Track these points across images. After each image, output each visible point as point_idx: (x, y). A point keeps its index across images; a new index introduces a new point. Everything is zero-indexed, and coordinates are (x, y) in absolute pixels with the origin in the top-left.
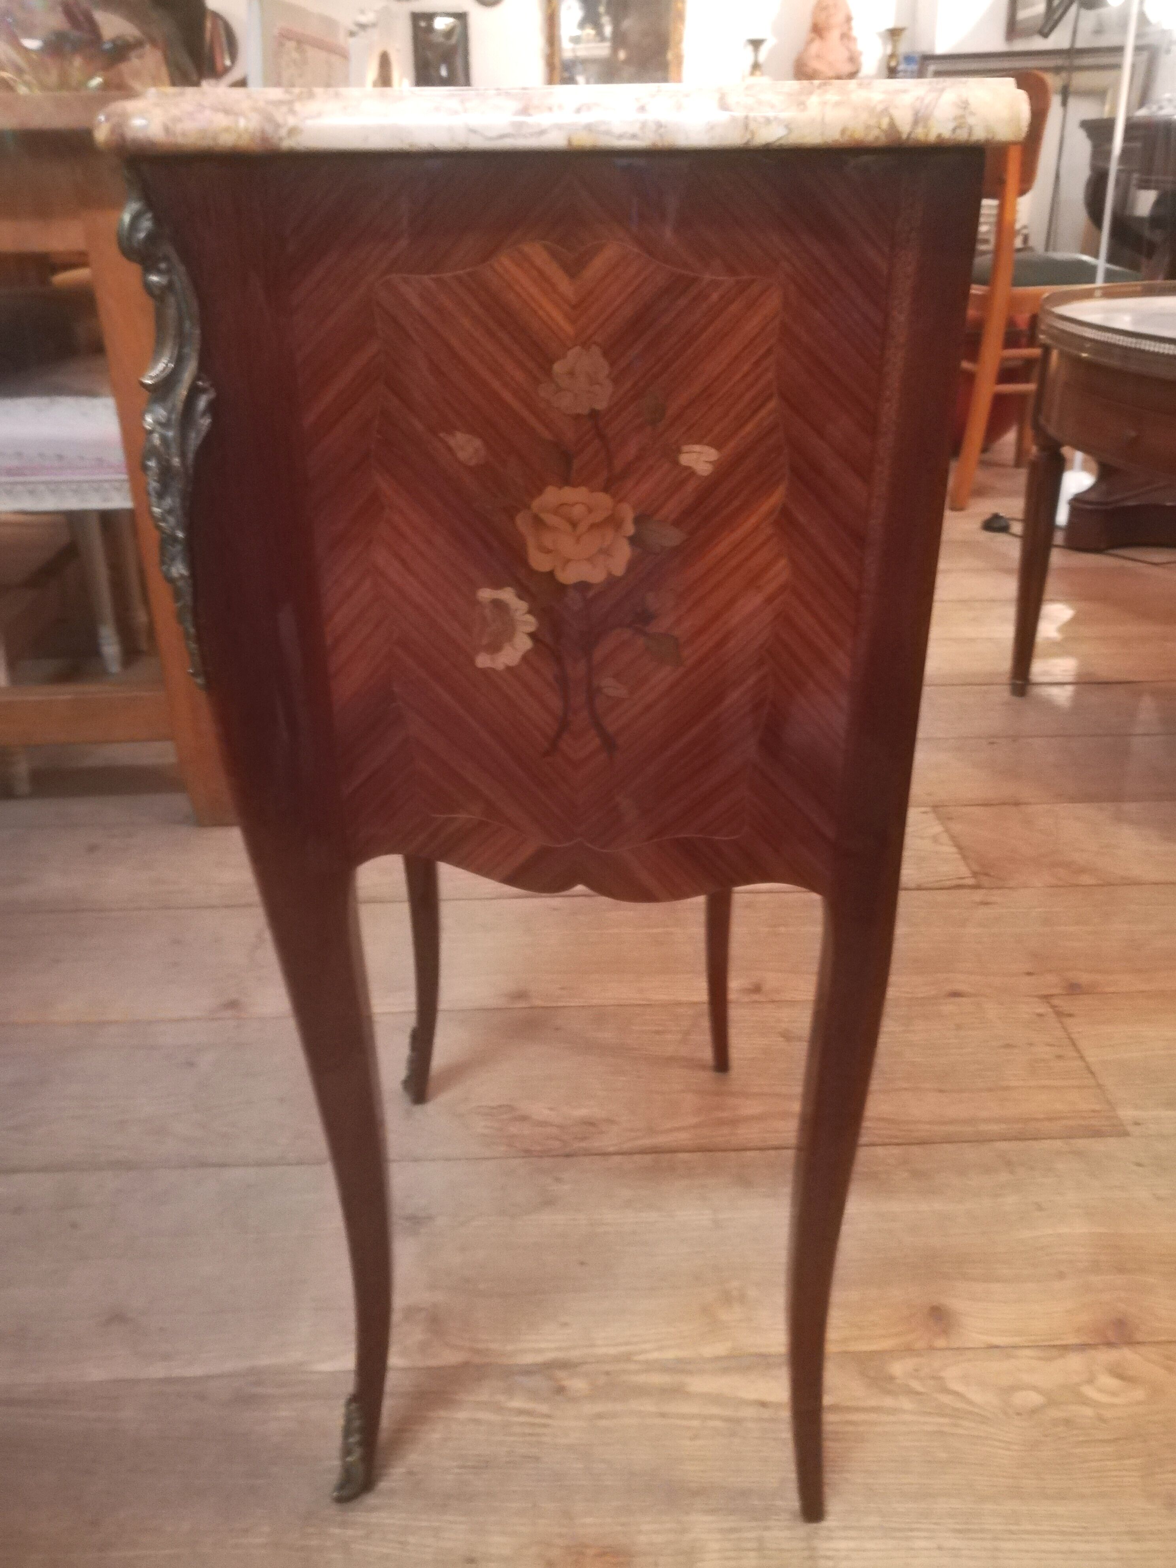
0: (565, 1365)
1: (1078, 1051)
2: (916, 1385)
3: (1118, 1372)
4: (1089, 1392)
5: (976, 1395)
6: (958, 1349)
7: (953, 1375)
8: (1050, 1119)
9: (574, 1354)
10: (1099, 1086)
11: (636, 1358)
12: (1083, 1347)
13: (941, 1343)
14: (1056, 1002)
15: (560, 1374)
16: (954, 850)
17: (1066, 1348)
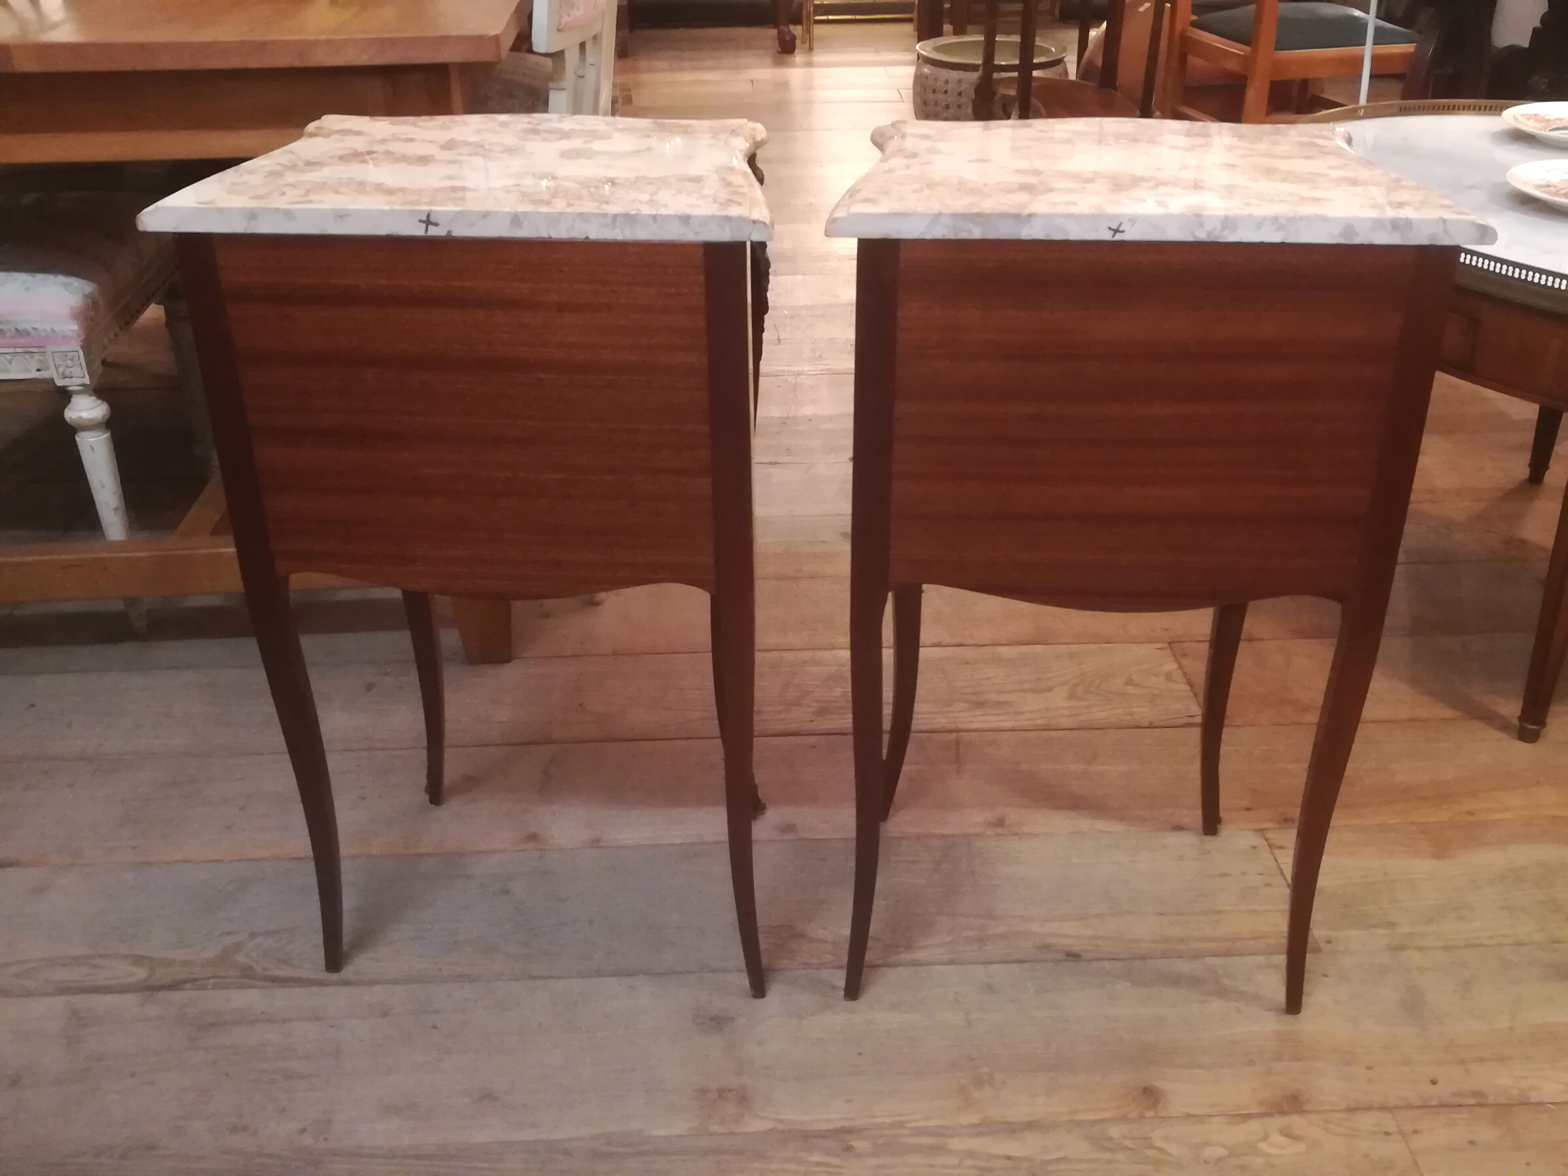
0: (849, 1131)
1: (1285, 879)
2: (1127, 1143)
3: (1287, 1133)
4: (1262, 1146)
5: (1173, 1149)
6: (1163, 1117)
7: (1157, 1136)
8: (1254, 938)
9: (859, 1123)
11: (907, 1125)
12: (1262, 1115)
13: (1150, 1113)
14: (1269, 835)
15: (847, 1137)
16: (1187, 687)
17: (1248, 1117)
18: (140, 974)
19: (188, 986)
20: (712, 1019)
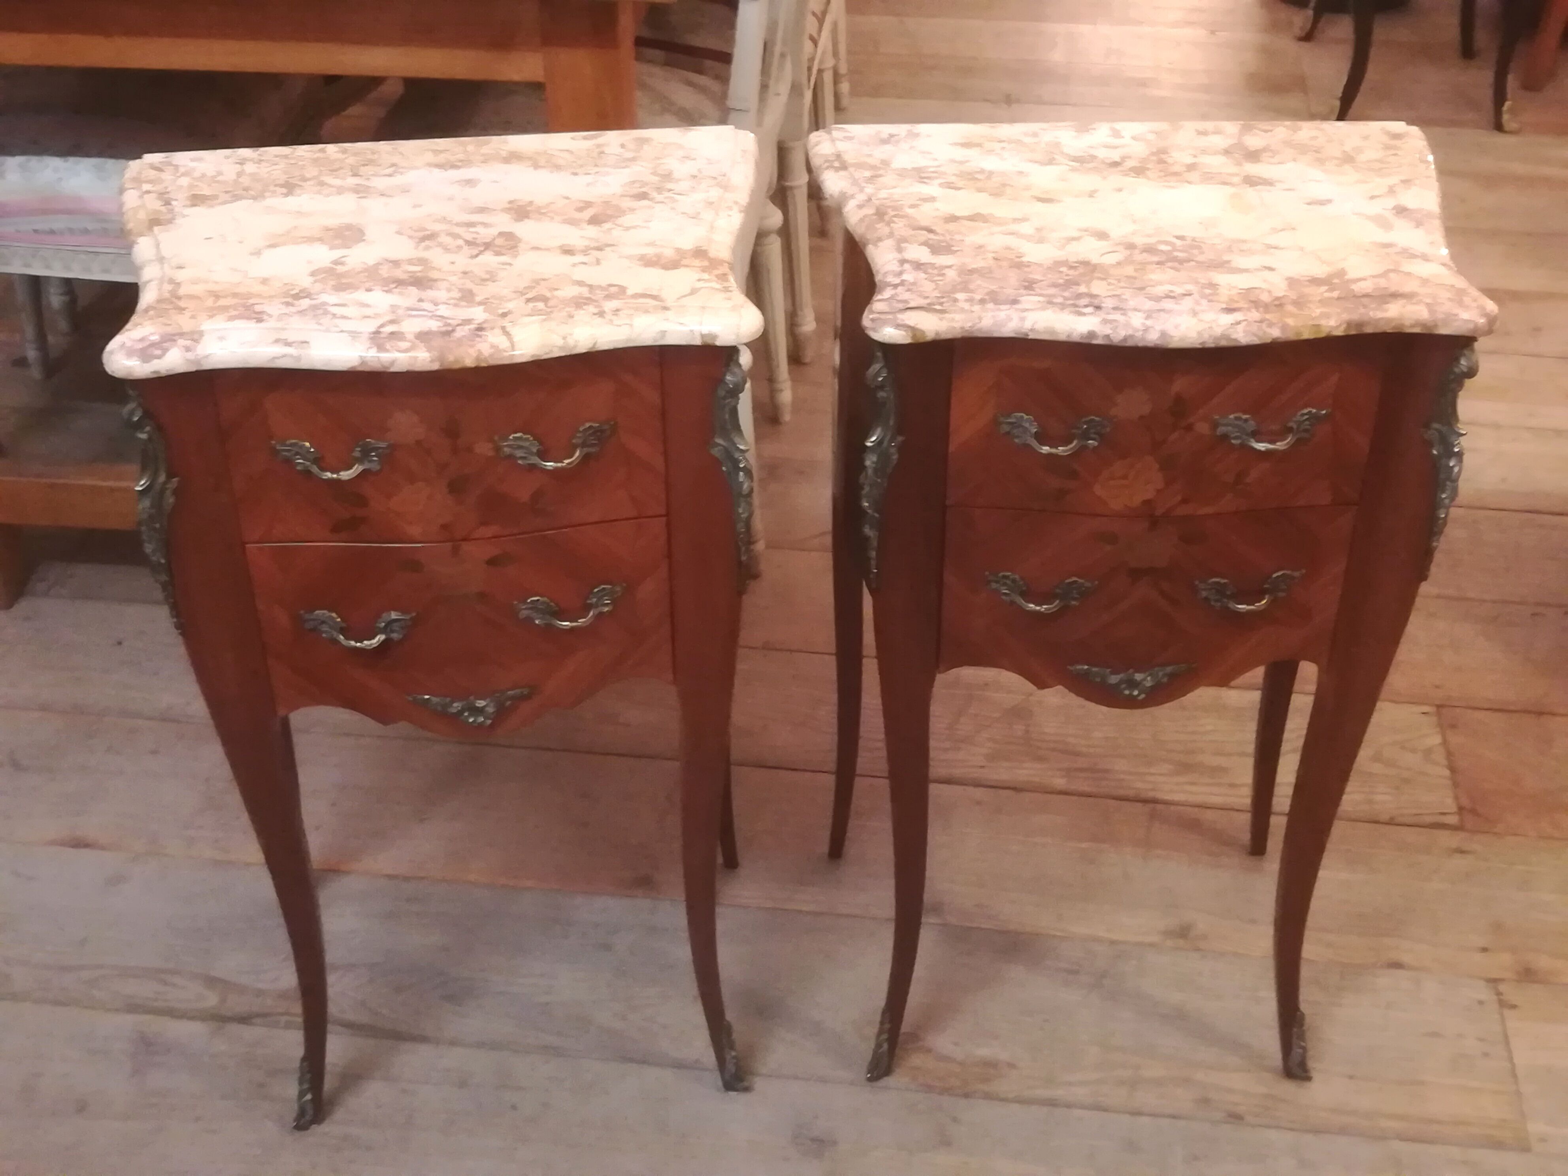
1: (1509, 1051)
10: (1518, 1093)
14: (1503, 988)
16: (1447, 773)
18: (211, 1000)
19: (258, 1020)
20: (813, 1140)
